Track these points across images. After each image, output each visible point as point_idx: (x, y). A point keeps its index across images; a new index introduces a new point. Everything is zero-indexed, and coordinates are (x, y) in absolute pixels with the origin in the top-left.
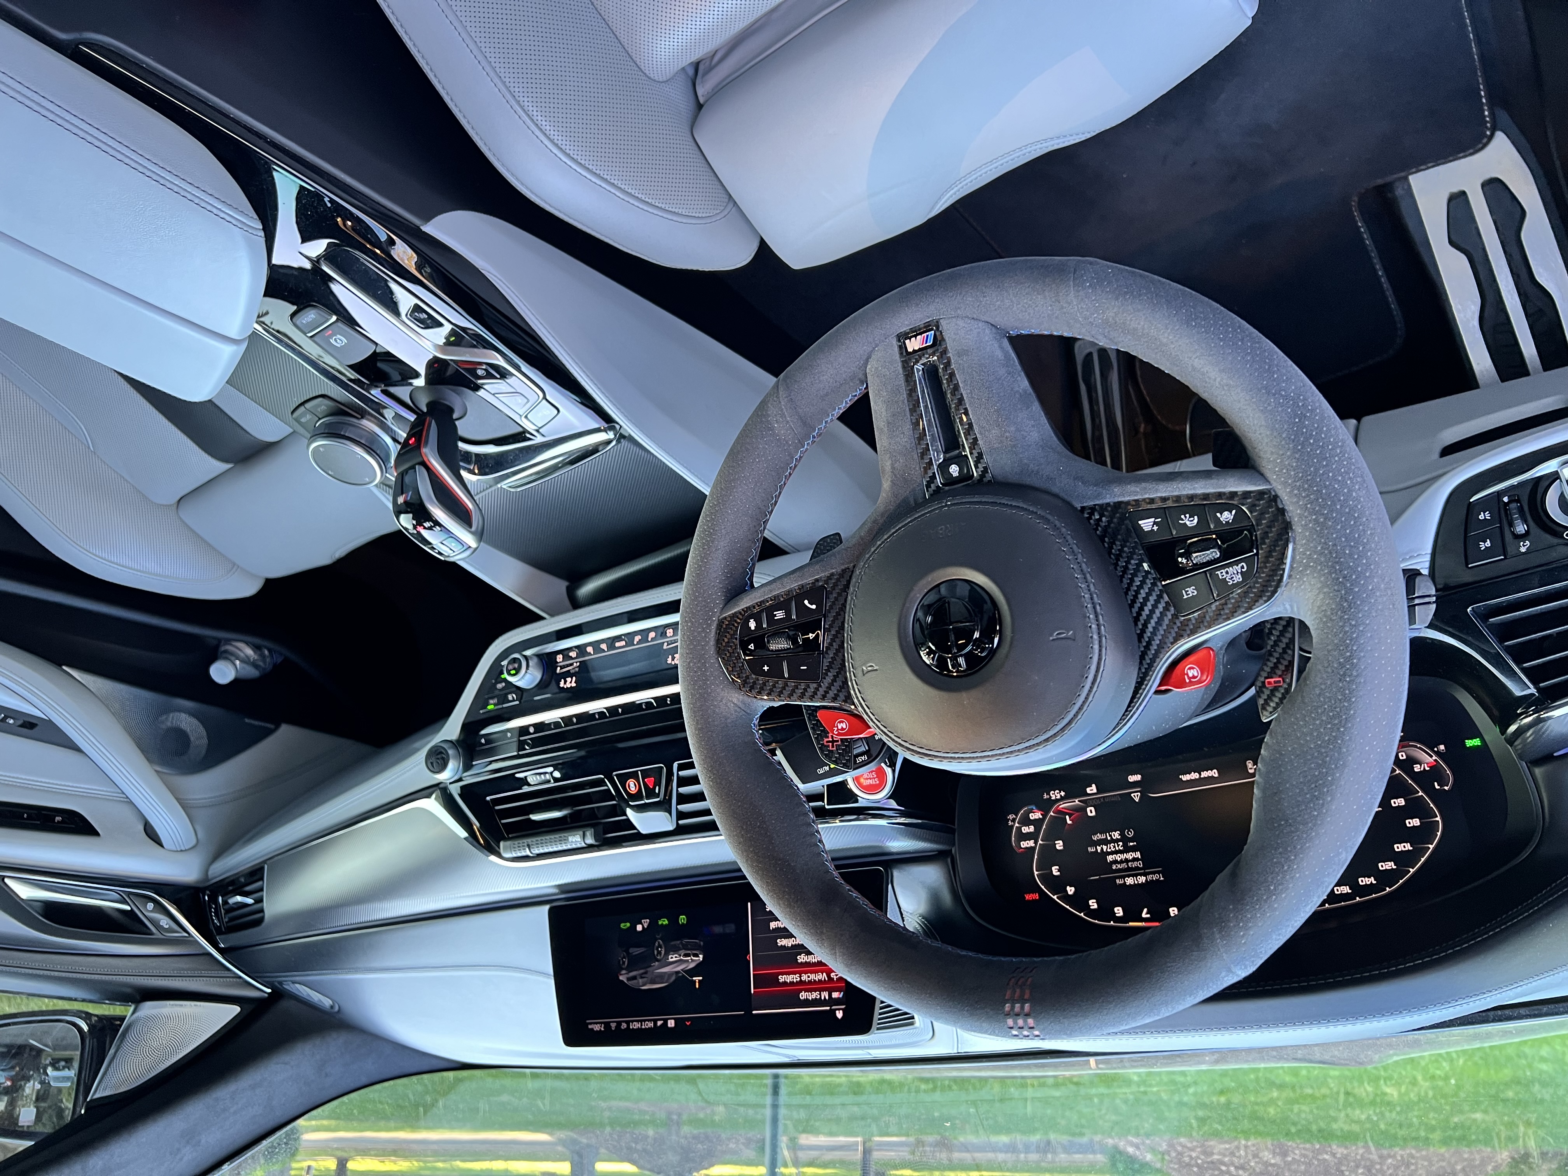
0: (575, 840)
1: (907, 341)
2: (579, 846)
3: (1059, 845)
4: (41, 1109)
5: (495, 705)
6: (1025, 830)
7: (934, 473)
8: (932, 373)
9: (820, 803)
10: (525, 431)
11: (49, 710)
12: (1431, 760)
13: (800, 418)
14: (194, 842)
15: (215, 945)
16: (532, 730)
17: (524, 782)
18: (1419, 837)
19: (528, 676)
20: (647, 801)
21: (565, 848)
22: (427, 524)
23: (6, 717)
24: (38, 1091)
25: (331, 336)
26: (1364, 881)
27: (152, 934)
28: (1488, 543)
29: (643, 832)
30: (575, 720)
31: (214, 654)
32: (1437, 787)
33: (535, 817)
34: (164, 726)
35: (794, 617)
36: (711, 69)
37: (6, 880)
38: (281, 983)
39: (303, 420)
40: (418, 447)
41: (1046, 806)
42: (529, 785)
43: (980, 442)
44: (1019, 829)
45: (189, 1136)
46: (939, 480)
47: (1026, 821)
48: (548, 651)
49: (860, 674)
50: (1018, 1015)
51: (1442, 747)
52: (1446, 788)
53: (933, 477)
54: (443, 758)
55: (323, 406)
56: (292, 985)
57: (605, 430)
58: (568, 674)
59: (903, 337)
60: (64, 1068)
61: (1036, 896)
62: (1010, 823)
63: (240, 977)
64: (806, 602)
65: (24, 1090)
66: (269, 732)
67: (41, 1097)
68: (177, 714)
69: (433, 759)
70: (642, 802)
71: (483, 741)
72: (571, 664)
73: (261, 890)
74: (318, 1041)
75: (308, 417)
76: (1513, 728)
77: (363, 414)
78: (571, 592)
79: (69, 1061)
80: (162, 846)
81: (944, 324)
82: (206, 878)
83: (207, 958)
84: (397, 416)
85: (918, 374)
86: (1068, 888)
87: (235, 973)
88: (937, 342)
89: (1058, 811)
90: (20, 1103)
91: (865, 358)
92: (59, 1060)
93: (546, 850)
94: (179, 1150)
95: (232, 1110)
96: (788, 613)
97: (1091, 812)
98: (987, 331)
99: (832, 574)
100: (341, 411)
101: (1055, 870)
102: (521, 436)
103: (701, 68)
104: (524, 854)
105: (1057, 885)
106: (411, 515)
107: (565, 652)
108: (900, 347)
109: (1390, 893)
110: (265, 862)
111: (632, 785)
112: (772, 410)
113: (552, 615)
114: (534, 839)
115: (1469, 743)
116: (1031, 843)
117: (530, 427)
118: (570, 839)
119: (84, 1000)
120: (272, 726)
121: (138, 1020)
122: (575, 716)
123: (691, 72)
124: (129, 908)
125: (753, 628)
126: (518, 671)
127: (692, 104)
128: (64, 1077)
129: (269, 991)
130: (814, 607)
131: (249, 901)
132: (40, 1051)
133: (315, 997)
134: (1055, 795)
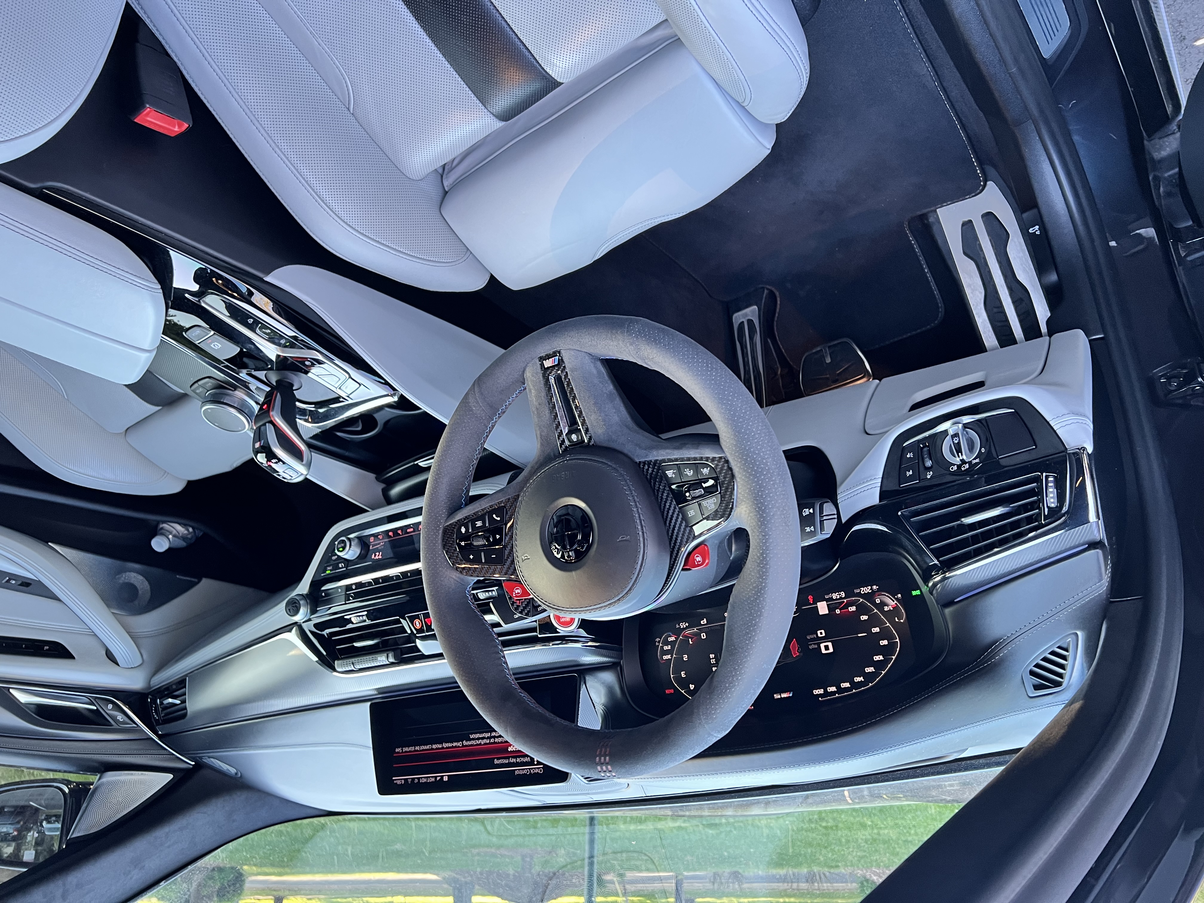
0: (382, 659)
1: (544, 362)
2: (385, 663)
3: (685, 658)
4: (39, 851)
5: (331, 570)
6: (666, 648)
7: (564, 439)
8: (558, 379)
9: (535, 634)
10: (340, 397)
11: (39, 574)
12: (894, 603)
13: (488, 404)
14: (140, 661)
15: (155, 732)
16: (354, 587)
17: (349, 621)
18: (887, 651)
19: (350, 552)
20: (427, 634)
21: (376, 665)
22: (274, 461)
23: (9, 579)
24: (37, 838)
25: (211, 343)
26: (858, 679)
27: (112, 725)
28: (911, 473)
29: (426, 654)
30: (381, 581)
31: (154, 531)
32: (897, 620)
33: (357, 644)
34: (121, 581)
35: (487, 525)
36: (452, 169)
37: (11, 690)
38: (201, 758)
39: (198, 391)
40: (268, 411)
41: (678, 632)
42: (353, 623)
43: (587, 421)
44: (662, 647)
45: (136, 863)
46: (567, 443)
47: (666, 643)
48: (365, 534)
49: (520, 561)
50: (602, 764)
51: (899, 595)
52: (902, 621)
53: (563, 441)
54: (296, 606)
55: (209, 383)
56: (208, 759)
57: (392, 396)
58: (378, 550)
59: (542, 359)
60: (55, 821)
61: (672, 691)
62: (657, 644)
63: (173, 754)
64: (494, 516)
65: (26, 838)
66: (194, 584)
67: (38, 843)
68: (127, 573)
69: (290, 607)
70: (424, 634)
71: (323, 594)
72: (379, 544)
73: (185, 694)
74: (227, 798)
75: (201, 389)
76: (930, 584)
77: (235, 388)
78: (385, 492)
79: (57, 816)
80: (118, 665)
81: (562, 352)
82: (149, 687)
83: (149, 742)
84: (258, 388)
85: (552, 380)
86: (691, 686)
87: (169, 752)
88: (561, 361)
89: (684, 636)
90: (23, 847)
91: (522, 370)
92: (51, 816)
93: (364, 666)
94: (130, 871)
95: (166, 845)
96: (484, 523)
97: (703, 636)
98: (587, 358)
99: (509, 499)
100: (221, 386)
101: (683, 674)
102: (337, 400)
103: (446, 168)
104: (350, 669)
105: (684, 684)
106: (264, 454)
107: (375, 536)
108: (541, 364)
109: (871, 687)
110: (186, 675)
111: (417, 623)
112: (471, 400)
113: (373, 509)
114: (356, 659)
115: (914, 593)
116: (669, 657)
117: (343, 395)
118: (379, 659)
119: (65, 772)
120: (196, 580)
121: (102, 784)
122: (382, 578)
123: (440, 171)
124: (95, 708)
125: (463, 532)
126: (344, 548)
127: (440, 192)
128: (55, 828)
129: (193, 763)
130: (499, 519)
131: (178, 702)
132: (37, 810)
133: (225, 767)
134: (683, 625)
